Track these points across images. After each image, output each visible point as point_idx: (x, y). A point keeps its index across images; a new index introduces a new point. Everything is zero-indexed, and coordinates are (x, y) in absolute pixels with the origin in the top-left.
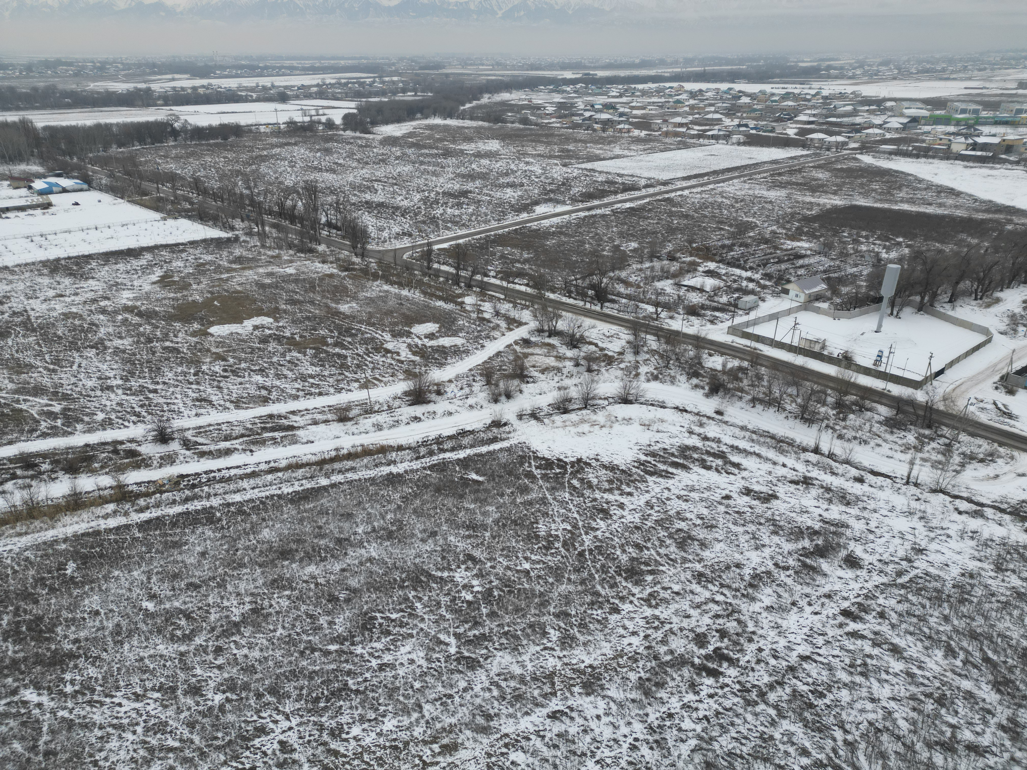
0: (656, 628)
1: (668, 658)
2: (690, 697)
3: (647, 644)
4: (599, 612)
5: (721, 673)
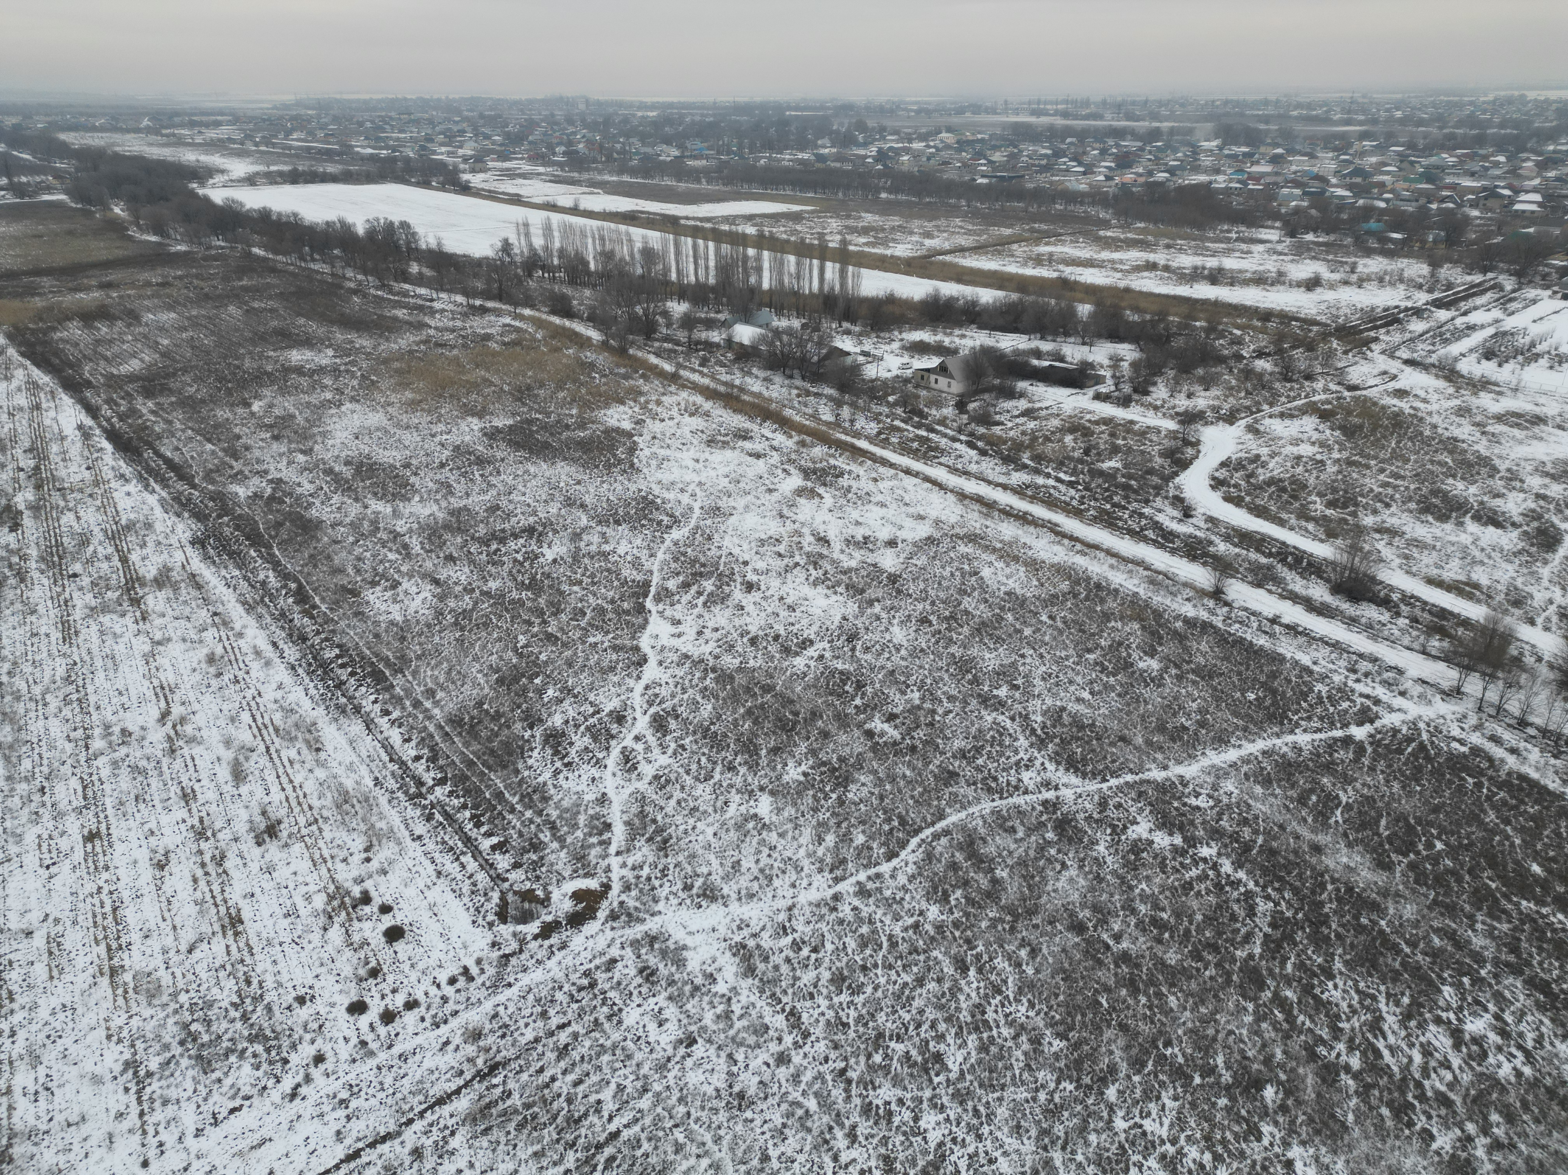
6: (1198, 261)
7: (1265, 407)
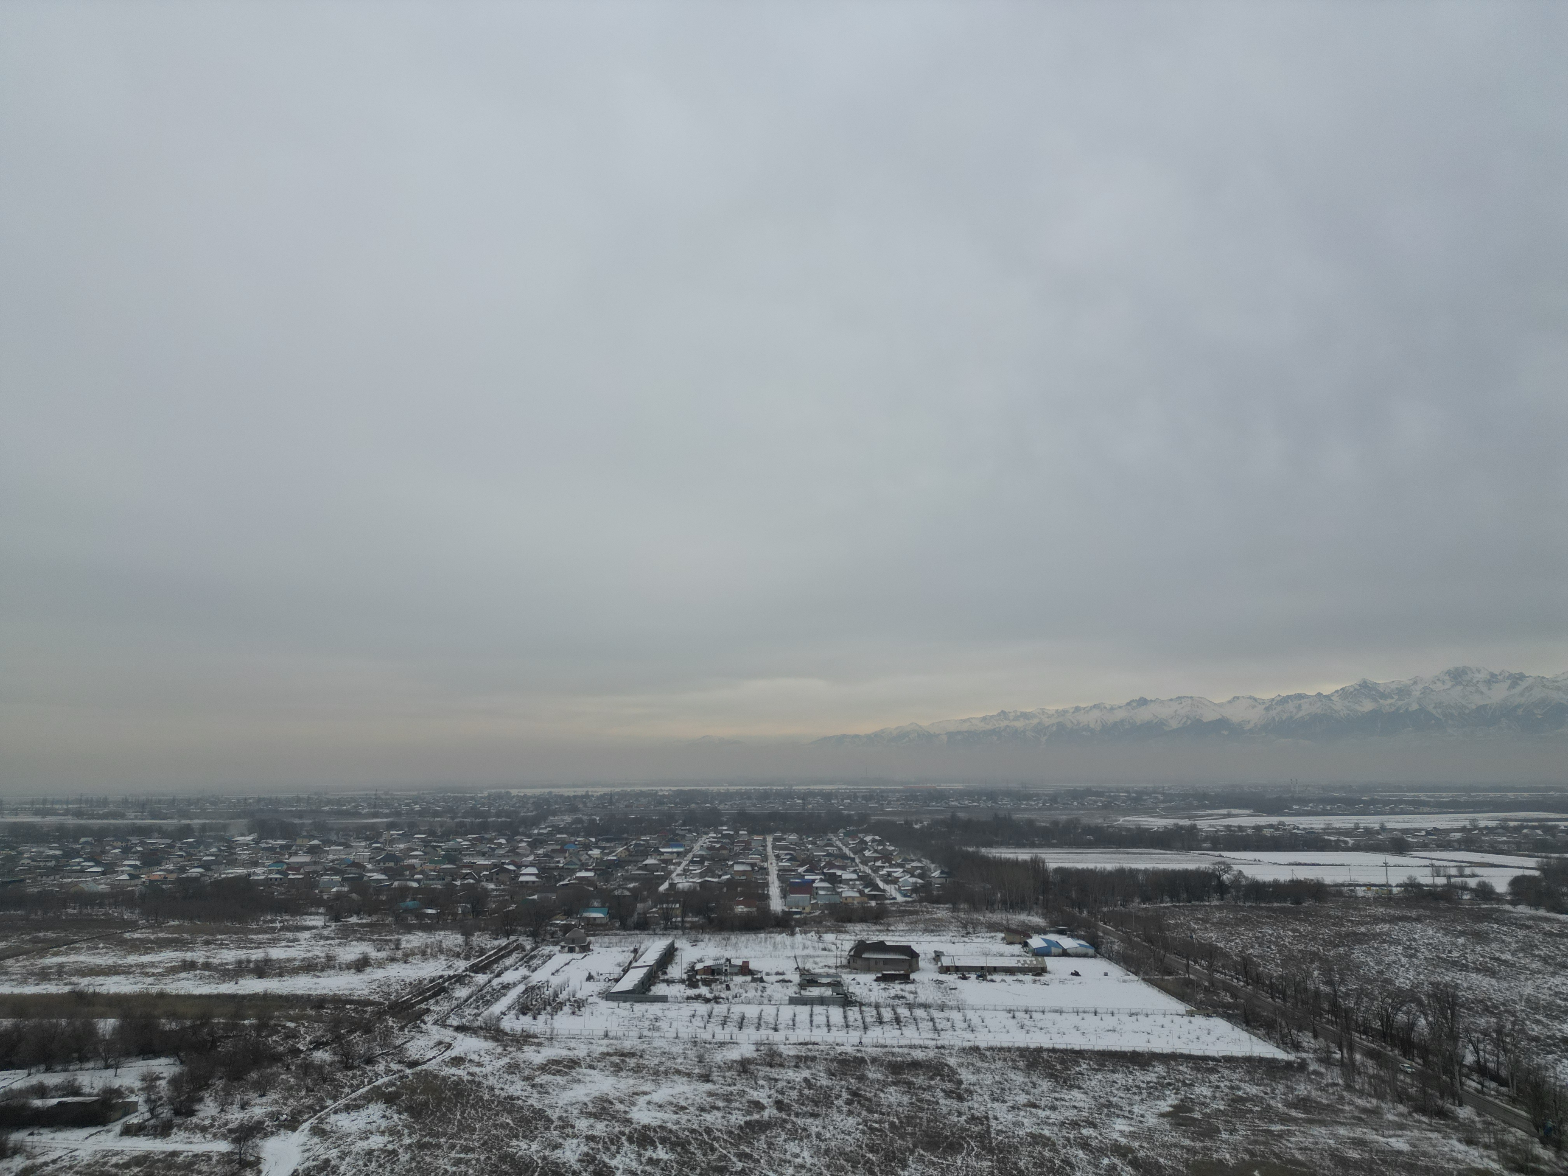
6: (242, 954)
7: (329, 1102)
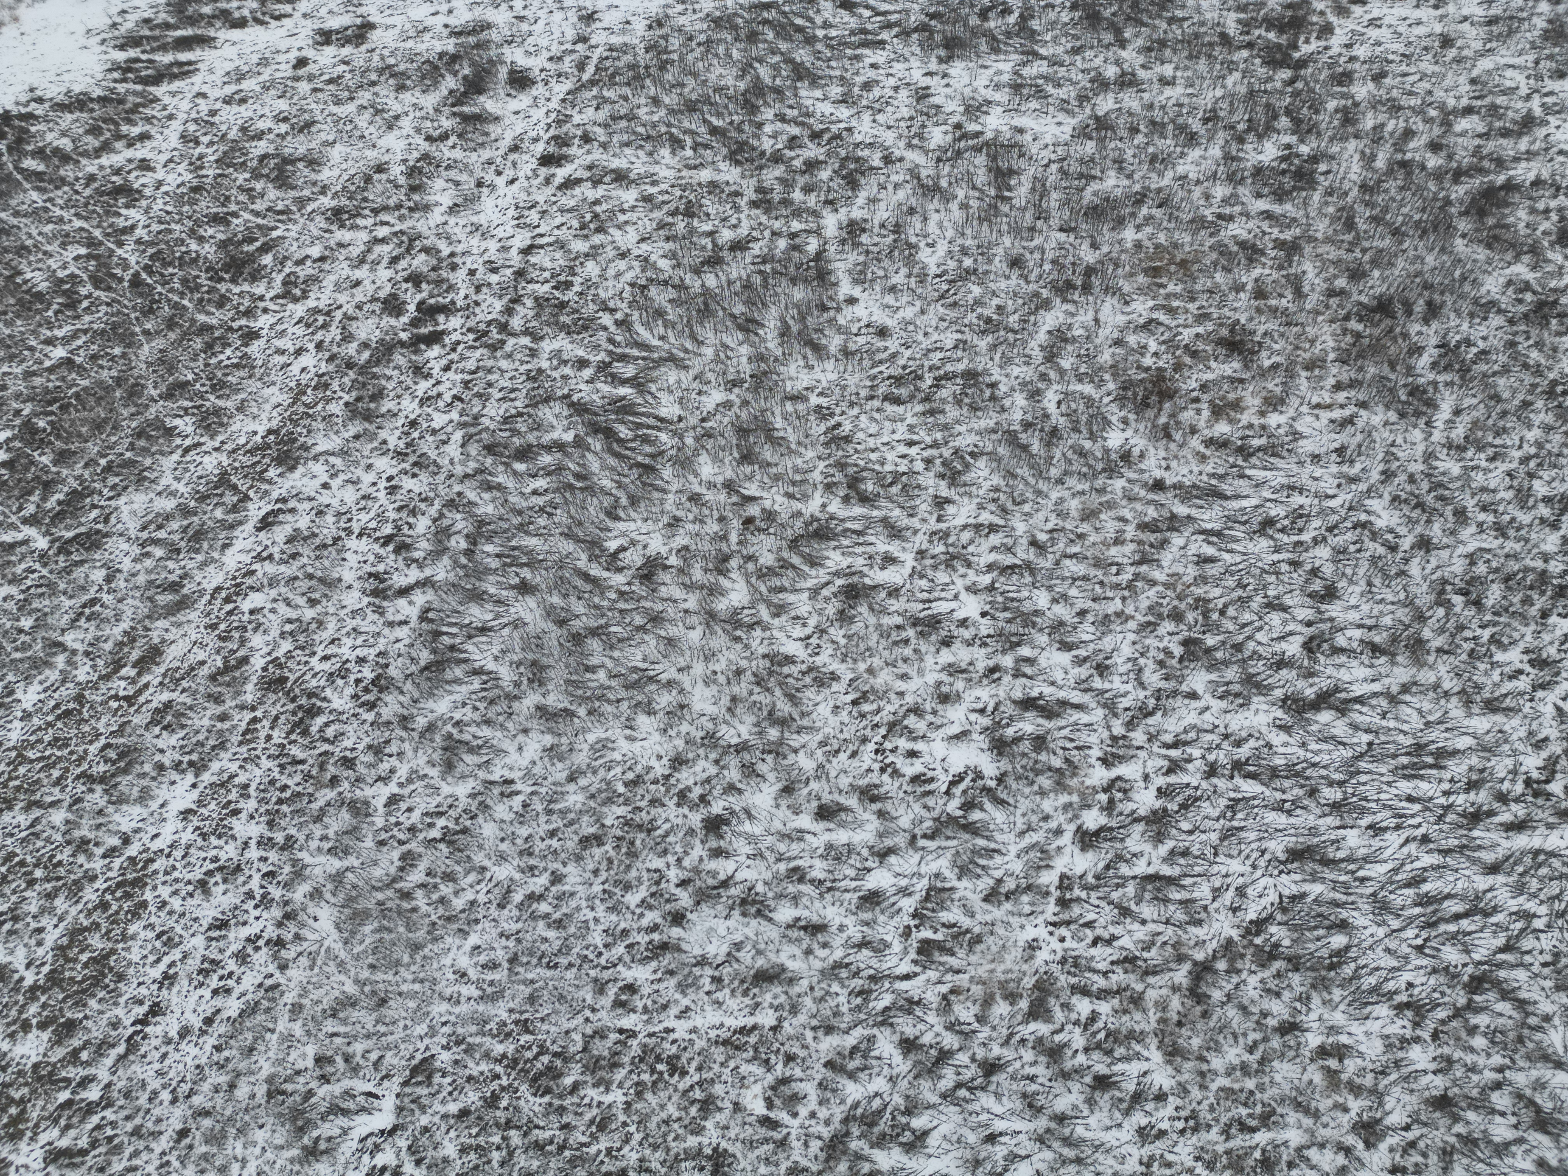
0: (325, 326)
1: (366, 355)
2: (423, 386)
3: (327, 355)
4: (228, 352)
5: (443, 332)
